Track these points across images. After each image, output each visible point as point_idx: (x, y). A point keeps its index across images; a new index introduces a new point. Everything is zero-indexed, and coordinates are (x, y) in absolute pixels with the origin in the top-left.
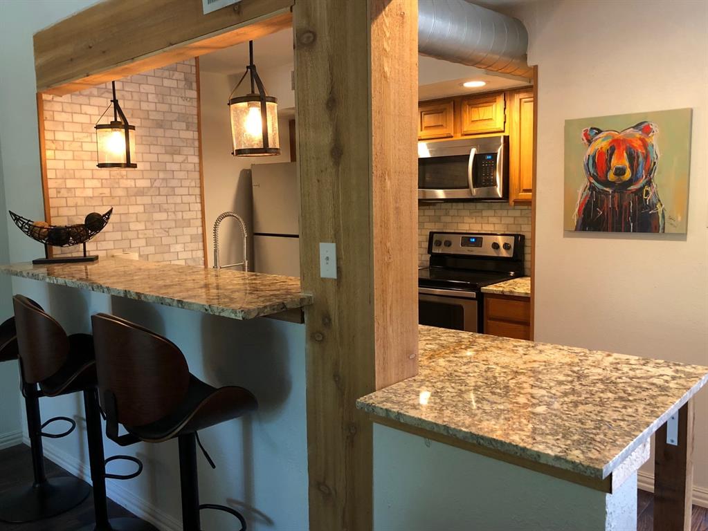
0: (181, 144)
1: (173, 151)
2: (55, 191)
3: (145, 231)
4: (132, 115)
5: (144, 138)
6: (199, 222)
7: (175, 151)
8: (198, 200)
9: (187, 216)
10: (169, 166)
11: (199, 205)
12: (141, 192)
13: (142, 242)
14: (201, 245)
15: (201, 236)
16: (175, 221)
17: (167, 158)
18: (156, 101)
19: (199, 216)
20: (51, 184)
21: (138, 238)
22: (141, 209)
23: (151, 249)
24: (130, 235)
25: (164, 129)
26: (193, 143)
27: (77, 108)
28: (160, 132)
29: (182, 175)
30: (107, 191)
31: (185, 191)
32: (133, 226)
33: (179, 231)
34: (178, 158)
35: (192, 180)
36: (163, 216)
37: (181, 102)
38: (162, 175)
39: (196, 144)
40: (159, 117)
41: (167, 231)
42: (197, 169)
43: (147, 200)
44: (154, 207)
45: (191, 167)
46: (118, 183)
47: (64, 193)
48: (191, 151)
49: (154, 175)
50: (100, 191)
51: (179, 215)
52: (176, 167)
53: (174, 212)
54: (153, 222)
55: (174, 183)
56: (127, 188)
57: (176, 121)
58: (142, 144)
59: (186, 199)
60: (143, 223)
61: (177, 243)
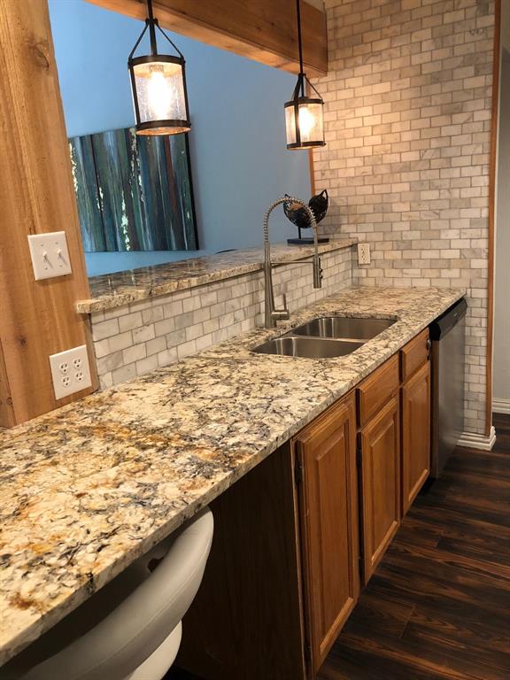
0: (465, 97)
1: (451, 110)
2: (320, 173)
3: (411, 214)
4: (400, 76)
5: (413, 101)
6: (485, 202)
7: (456, 109)
8: (486, 172)
9: (466, 193)
10: (445, 132)
11: (486, 179)
12: (407, 167)
13: (406, 226)
14: (485, 232)
15: (486, 221)
16: (450, 201)
17: (443, 120)
18: (433, 48)
19: (486, 192)
20: (316, 167)
21: (401, 221)
22: (406, 187)
23: (416, 235)
24: (391, 217)
25: (441, 82)
26: (485, 92)
27: (341, 84)
28: (436, 88)
29: (464, 139)
30: (368, 170)
31: (467, 161)
32: (396, 208)
33: (453, 213)
34: (459, 118)
35: (478, 144)
36: (433, 195)
37: (468, 37)
38: (434, 144)
39: (489, 92)
40: (436, 68)
41: (437, 213)
42: (488, 127)
43: (413, 176)
44: (422, 184)
45: (477, 127)
46: (382, 159)
47: (328, 174)
48: (481, 104)
49: (425, 145)
50: (362, 170)
51: (456, 193)
52: (453, 130)
53: (449, 190)
54: (419, 202)
55: (450, 152)
56: (391, 164)
57: (458, 67)
58: (411, 109)
59: (466, 172)
60: (408, 204)
61: (450, 228)
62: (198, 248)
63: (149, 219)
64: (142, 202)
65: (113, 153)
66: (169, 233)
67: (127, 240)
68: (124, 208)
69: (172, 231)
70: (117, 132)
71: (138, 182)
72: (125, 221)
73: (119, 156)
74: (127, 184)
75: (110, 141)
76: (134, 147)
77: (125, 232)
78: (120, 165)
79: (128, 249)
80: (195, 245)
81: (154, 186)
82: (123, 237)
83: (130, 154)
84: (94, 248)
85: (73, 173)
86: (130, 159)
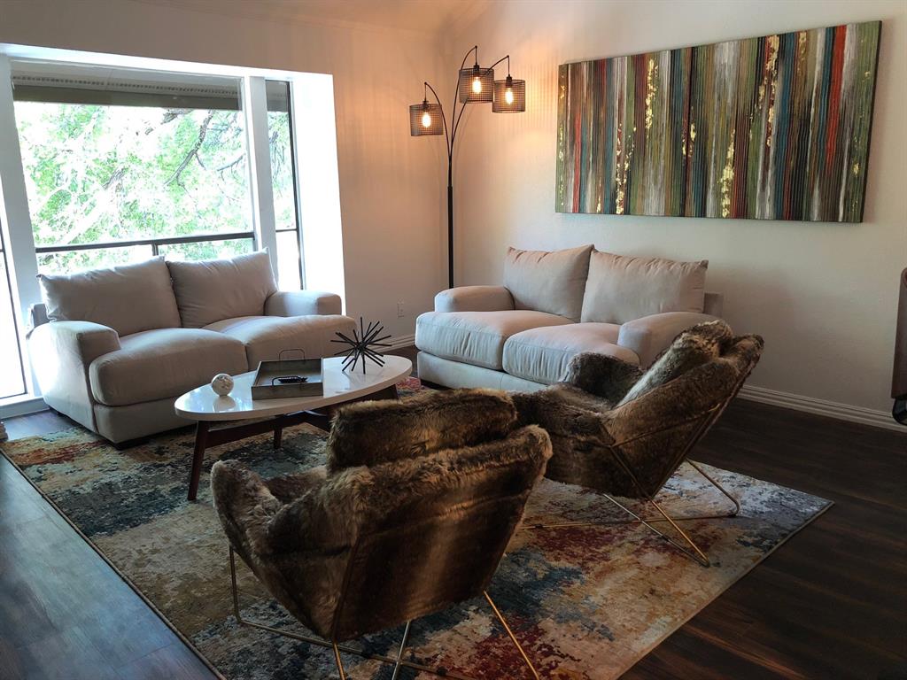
62: (861, 221)
63: (776, 173)
64: (767, 149)
65: (729, 75)
66: (811, 195)
67: (726, 202)
68: (730, 154)
69: (816, 192)
70: (741, 43)
71: (767, 117)
72: (728, 173)
73: (738, 78)
74: (744, 122)
75: (726, 57)
76: (770, 65)
77: (724, 189)
78: (737, 93)
79: (724, 214)
80: (859, 214)
81: (796, 124)
82: (719, 196)
83: (760, 74)
84: (662, 212)
85: (648, 102)
86: (758, 82)
